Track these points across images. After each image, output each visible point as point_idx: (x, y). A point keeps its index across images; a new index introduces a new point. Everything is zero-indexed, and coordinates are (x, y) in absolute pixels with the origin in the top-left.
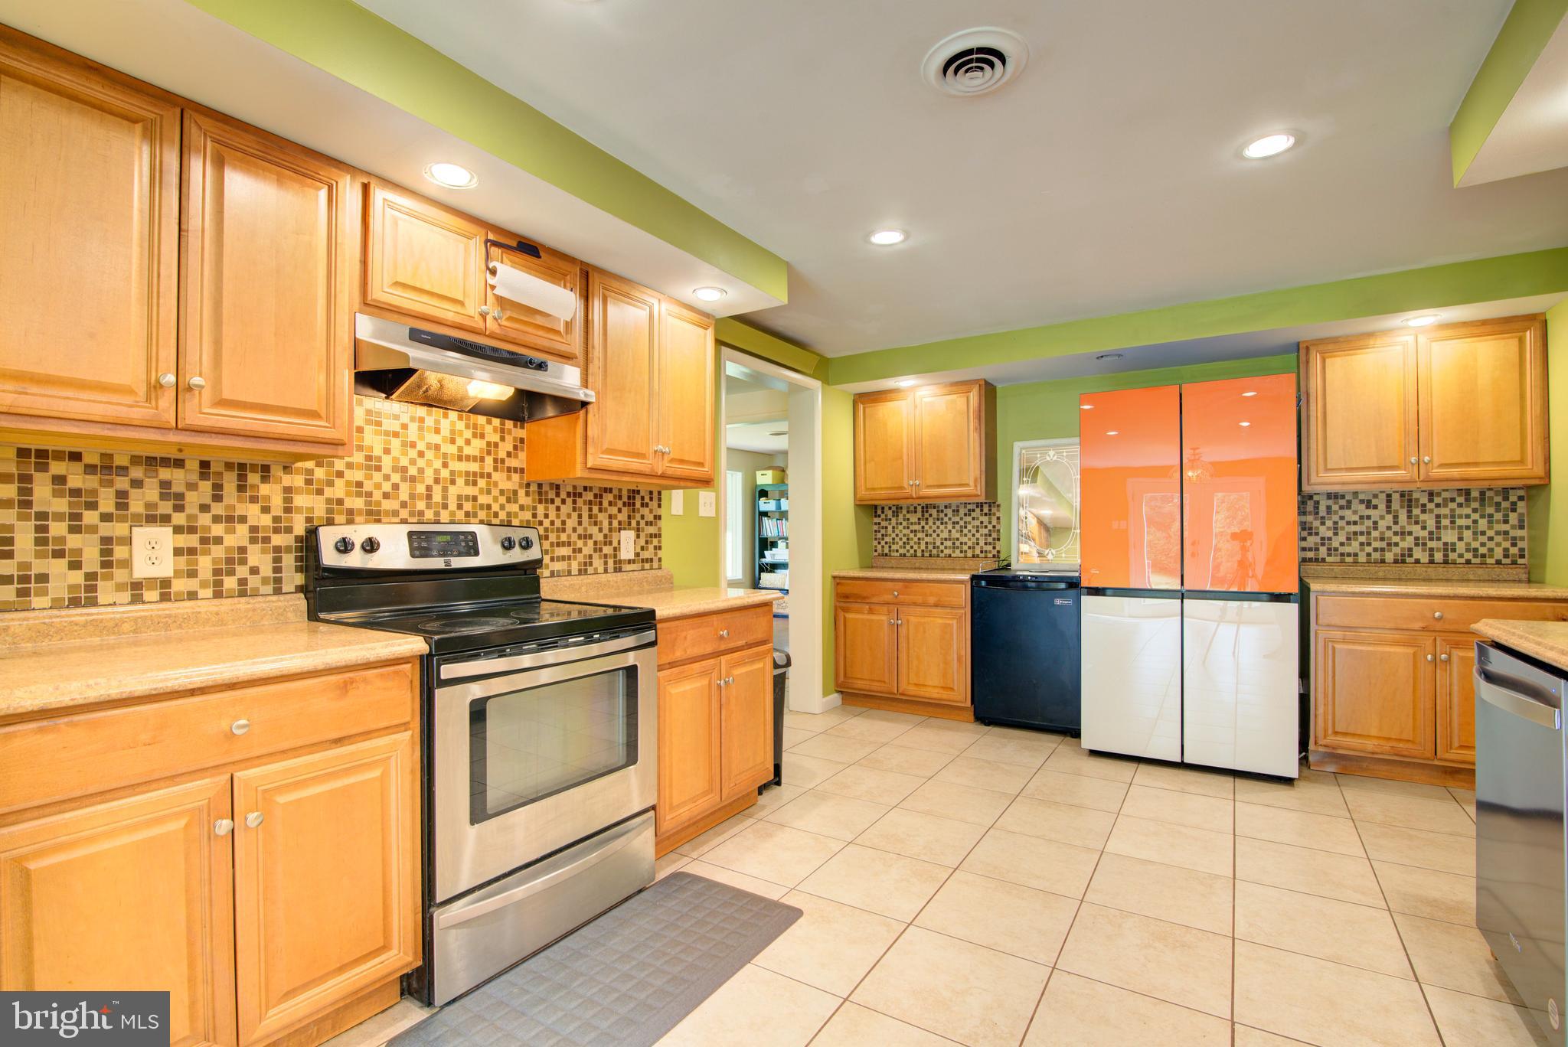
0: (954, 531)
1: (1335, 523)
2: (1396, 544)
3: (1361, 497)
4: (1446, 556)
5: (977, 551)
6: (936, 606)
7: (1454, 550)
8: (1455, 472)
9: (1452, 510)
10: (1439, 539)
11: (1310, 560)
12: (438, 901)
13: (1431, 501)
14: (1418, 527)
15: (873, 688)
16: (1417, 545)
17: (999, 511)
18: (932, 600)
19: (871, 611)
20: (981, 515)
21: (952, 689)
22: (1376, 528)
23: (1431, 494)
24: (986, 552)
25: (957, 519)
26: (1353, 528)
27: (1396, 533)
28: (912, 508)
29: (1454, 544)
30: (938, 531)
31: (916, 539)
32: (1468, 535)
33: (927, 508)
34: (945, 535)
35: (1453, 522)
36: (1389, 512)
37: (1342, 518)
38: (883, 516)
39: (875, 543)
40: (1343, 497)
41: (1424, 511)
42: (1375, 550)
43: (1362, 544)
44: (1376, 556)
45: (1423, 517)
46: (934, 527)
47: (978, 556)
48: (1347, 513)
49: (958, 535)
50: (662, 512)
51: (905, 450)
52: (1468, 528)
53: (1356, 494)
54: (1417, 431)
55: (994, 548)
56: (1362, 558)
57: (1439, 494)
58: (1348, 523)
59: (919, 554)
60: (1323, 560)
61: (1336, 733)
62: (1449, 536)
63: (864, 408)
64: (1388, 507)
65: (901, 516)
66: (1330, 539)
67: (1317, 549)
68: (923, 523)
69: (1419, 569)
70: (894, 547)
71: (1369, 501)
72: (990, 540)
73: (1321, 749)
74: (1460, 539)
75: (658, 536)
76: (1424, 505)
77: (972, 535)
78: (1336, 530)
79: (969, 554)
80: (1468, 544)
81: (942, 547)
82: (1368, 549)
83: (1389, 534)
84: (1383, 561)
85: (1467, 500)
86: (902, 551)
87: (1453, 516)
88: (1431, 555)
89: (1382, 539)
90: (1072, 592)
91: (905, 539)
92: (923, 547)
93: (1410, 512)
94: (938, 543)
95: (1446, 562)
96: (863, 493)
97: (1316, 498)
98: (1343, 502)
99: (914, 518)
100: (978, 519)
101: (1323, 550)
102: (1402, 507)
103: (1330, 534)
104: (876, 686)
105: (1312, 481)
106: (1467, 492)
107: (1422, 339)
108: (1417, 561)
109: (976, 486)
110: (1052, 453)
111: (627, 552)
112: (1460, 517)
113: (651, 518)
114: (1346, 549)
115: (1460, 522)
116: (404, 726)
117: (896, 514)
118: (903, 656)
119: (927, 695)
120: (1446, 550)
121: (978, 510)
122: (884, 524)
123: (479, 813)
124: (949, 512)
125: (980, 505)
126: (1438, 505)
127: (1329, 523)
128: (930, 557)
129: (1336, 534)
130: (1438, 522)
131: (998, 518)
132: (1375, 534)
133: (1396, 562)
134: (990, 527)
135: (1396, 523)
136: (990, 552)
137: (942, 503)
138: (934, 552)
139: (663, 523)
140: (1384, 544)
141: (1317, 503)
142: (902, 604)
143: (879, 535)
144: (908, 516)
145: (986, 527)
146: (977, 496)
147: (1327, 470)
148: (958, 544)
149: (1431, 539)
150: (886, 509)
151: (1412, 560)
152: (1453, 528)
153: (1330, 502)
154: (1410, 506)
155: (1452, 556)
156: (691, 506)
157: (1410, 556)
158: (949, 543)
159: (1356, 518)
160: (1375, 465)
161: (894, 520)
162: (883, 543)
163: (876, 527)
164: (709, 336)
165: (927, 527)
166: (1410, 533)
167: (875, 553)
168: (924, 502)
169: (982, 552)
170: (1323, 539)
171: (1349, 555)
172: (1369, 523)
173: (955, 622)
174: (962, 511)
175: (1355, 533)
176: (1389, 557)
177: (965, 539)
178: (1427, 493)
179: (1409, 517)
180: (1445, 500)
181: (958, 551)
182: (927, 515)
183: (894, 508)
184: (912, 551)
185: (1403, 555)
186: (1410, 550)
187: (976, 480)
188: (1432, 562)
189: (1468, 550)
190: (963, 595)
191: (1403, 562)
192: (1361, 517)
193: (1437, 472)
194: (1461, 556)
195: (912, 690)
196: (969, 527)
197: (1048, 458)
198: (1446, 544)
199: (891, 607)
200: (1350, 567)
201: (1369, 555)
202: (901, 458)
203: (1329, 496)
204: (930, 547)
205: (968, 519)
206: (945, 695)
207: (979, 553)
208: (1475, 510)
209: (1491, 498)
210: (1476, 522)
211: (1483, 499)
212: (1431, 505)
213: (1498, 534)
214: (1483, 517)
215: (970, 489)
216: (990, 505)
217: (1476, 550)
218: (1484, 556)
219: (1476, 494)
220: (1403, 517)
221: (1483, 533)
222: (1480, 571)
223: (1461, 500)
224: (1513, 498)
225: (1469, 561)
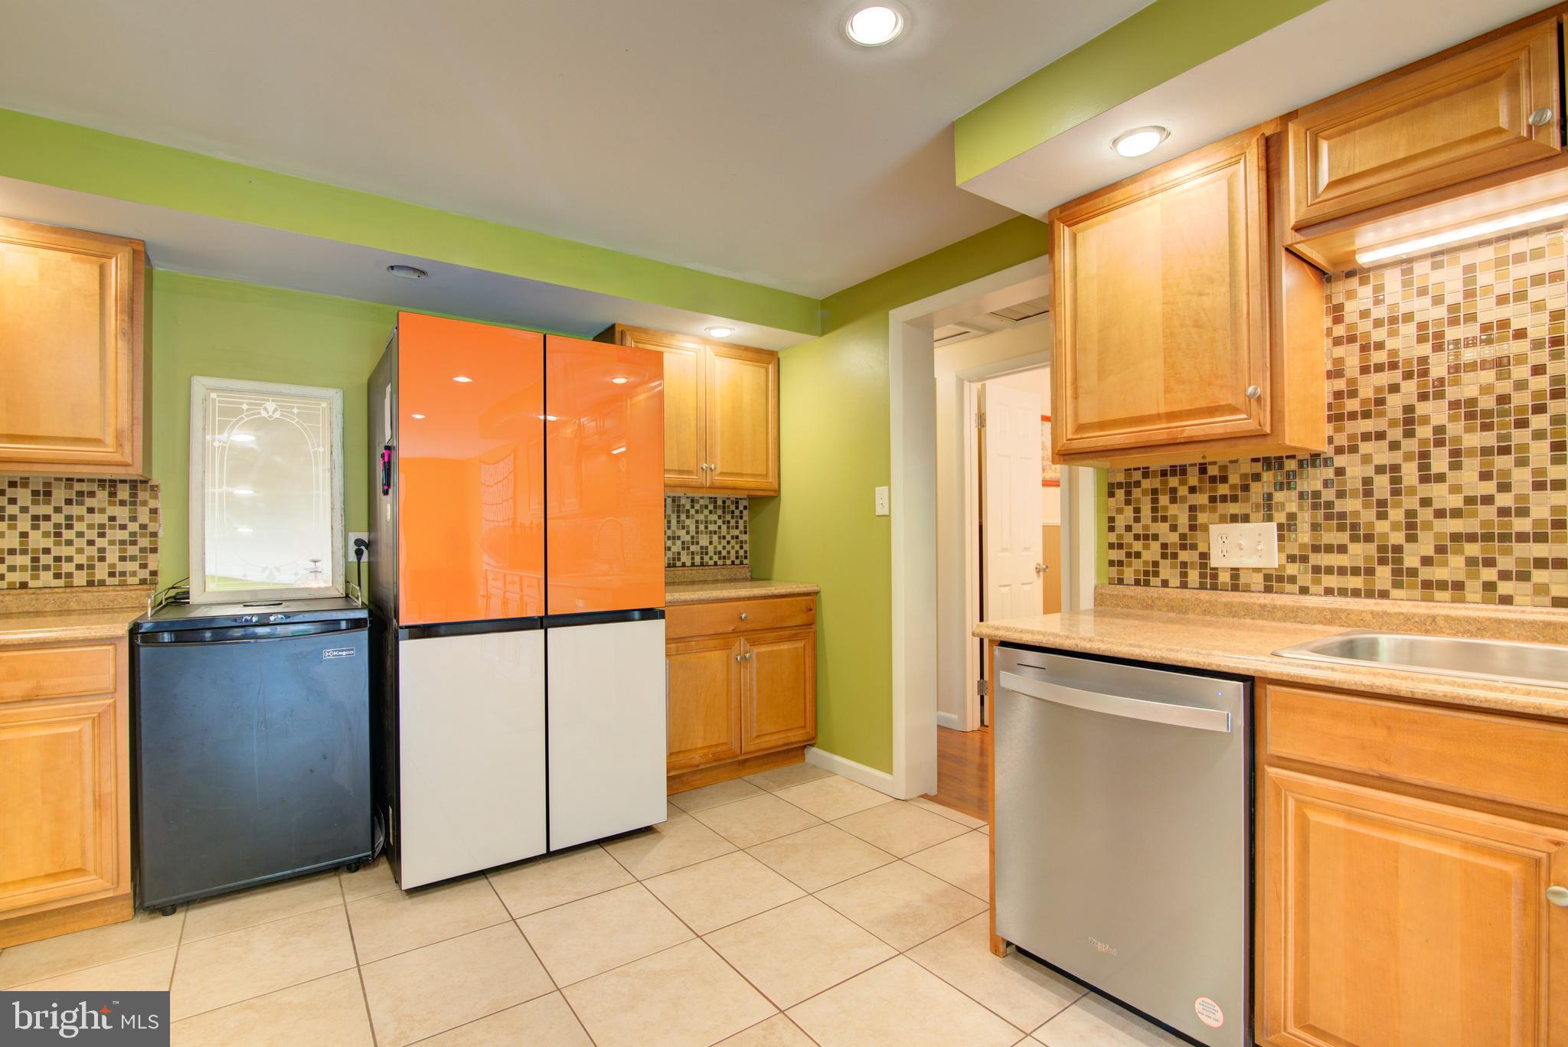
0: (34, 534)
4: (702, 558)
5: (101, 572)
7: (707, 553)
8: (729, 481)
9: (706, 517)
10: (698, 543)
13: (692, 507)
14: (684, 532)
16: (683, 549)
17: (156, 497)
20: (112, 503)
21: (79, 872)
23: (693, 501)
24: (123, 574)
25: (44, 510)
27: (669, 538)
29: (707, 548)
32: (715, 538)
35: (706, 527)
41: (688, 517)
45: (687, 522)
47: (102, 583)
49: (47, 543)
52: (715, 533)
54: (706, 439)
55: (144, 566)
57: (697, 501)
62: (704, 541)
69: (686, 572)
72: (132, 550)
74: (711, 543)
76: (688, 511)
77: (85, 542)
79: (79, 580)
80: (715, 548)
85: (715, 507)
88: (693, 559)
93: (678, 517)
95: (702, 565)
100: (102, 511)
102: (673, 512)
106: (714, 500)
108: (684, 564)
109: (120, 445)
110: (271, 406)
112: (711, 522)
115: (710, 527)
120: (702, 553)
121: (103, 495)
124: (22, 493)
125: (111, 485)
126: (697, 512)
130: (697, 527)
131: (154, 511)
134: (133, 527)
136: (134, 574)
145: (123, 527)
146: (126, 465)
148: (47, 559)
149: (692, 543)
152: (706, 533)
154: (678, 512)
155: (706, 558)
157: (679, 559)
158: (20, 560)
160: (676, 468)
166: (679, 538)
169: (112, 574)
174: (59, 494)
177: (66, 551)
178: (689, 500)
179: (678, 522)
181: (47, 575)
185: (674, 559)
186: (679, 553)
187: (119, 436)
188: (693, 565)
189: (715, 553)
190: (102, 667)
191: (674, 566)
193: (718, 480)
194: (711, 558)
196: (79, 526)
197: (264, 414)
198: (702, 548)
205: (77, 510)
207: (105, 576)
208: (720, 517)
209: (729, 507)
210: (720, 527)
211: (724, 507)
212: (692, 512)
213: (732, 537)
214: (724, 523)
215: (107, 451)
216: (134, 485)
217: (720, 552)
218: (724, 558)
219: (720, 503)
220: (674, 522)
221: (724, 537)
222: (725, 572)
223: (711, 507)
224: (741, 508)
225: (716, 564)
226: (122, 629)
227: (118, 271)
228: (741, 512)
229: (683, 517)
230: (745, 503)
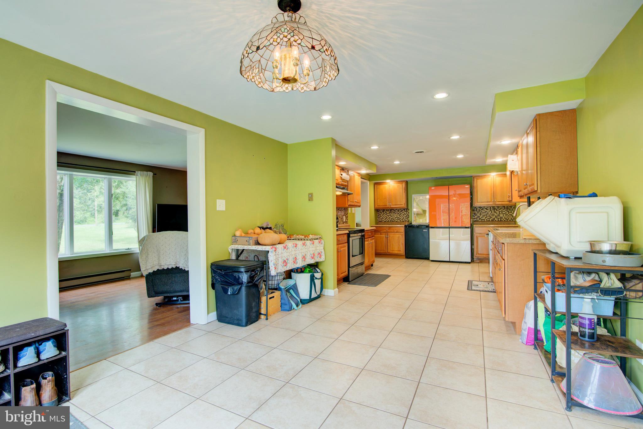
0: (398, 215)
1: (480, 213)
2: (492, 217)
3: (485, 207)
5: (404, 220)
6: (397, 232)
8: (500, 203)
9: (502, 210)
10: (499, 216)
11: (475, 221)
12: (350, 266)
13: (498, 208)
14: (496, 214)
15: (382, 252)
16: (496, 217)
17: (409, 210)
18: (396, 231)
19: (381, 234)
20: (405, 212)
21: (400, 251)
22: (488, 214)
25: (399, 213)
26: (484, 214)
27: (492, 215)
28: (387, 210)
29: (502, 217)
30: (394, 216)
31: (388, 218)
32: (505, 215)
33: (391, 210)
34: (396, 216)
35: (502, 213)
36: (490, 211)
37: (482, 212)
38: (380, 212)
39: (378, 218)
40: (482, 208)
41: (497, 210)
42: (488, 218)
43: (485, 217)
44: (488, 220)
45: (497, 212)
46: (393, 215)
48: (483, 211)
49: (399, 216)
50: (348, 212)
51: (387, 197)
52: (505, 214)
53: (484, 207)
54: (494, 195)
56: (485, 220)
57: (499, 207)
58: (483, 213)
59: (389, 221)
60: (478, 221)
61: (478, 254)
62: (501, 215)
63: (377, 186)
64: (490, 209)
65: (385, 212)
66: (479, 216)
67: (477, 219)
68: (390, 214)
69: (496, 222)
70: (383, 219)
71: (487, 208)
72: (407, 217)
73: (476, 257)
74: (503, 216)
75: (347, 217)
76: (497, 209)
77: (403, 216)
78: (480, 214)
79: (402, 221)
80: (505, 217)
81: (395, 219)
82: (487, 218)
83: (490, 215)
84: (489, 221)
85: (504, 208)
86: (385, 220)
87: (502, 211)
88: (498, 219)
89: (489, 216)
90: (427, 228)
91: (386, 218)
92: (390, 219)
93: (494, 211)
94: (394, 218)
95: (501, 221)
96: (376, 206)
97: (477, 208)
98: (482, 209)
99: (388, 212)
101: (478, 218)
102: (493, 210)
103: (479, 215)
104: (382, 251)
105: (475, 204)
106: (504, 207)
107: (495, 177)
108: (496, 221)
110: (421, 197)
111: (344, 221)
112: (503, 211)
113: (347, 214)
114: (483, 218)
115: (503, 213)
116: (346, 243)
117: (383, 211)
118: (389, 244)
119: (395, 253)
121: (404, 210)
122: (380, 214)
123: (353, 256)
124: (397, 211)
125: (404, 209)
126: (499, 209)
127: (479, 213)
128: (392, 222)
129: (480, 215)
130: (499, 213)
131: (409, 212)
132: (488, 215)
133: (492, 221)
134: (407, 214)
135: (492, 213)
136: (407, 220)
137: (395, 209)
138: (393, 220)
139: (348, 214)
140: (489, 217)
141: (477, 209)
142: (389, 232)
143: (379, 217)
144: (386, 212)
146: (405, 207)
147: (477, 202)
148: (399, 218)
149: (498, 216)
150: (381, 210)
151: (495, 220)
153: (479, 209)
154: (494, 209)
155: (502, 219)
156: (351, 211)
157: (494, 219)
158: (397, 218)
159: (484, 212)
160: (486, 201)
161: (383, 213)
162: (380, 218)
163: (378, 215)
164: (360, 177)
165: (391, 215)
166: (494, 215)
167: (378, 221)
168: (391, 209)
170: (478, 216)
171: (483, 220)
172: (487, 213)
173: (401, 236)
174: (400, 211)
175: (484, 215)
176: (491, 220)
177: (401, 217)
179: (494, 212)
180: (501, 208)
181: (399, 220)
182: (391, 212)
183: (383, 210)
184: (387, 220)
186: (494, 218)
187: (404, 204)
188: (498, 221)
189: (505, 218)
190: (403, 230)
191: (493, 221)
192: (485, 212)
193: (497, 203)
194: (503, 219)
195: (391, 252)
196: (402, 214)
197: (420, 199)
199: (386, 233)
200: (483, 222)
201: (487, 219)
202: (386, 198)
203: (479, 207)
204: (392, 219)
205: (401, 212)
206: (399, 252)
208: (506, 210)
209: (509, 208)
210: (506, 212)
211: (507, 208)
212: (498, 209)
213: (510, 215)
214: (507, 211)
215: (403, 206)
216: (407, 209)
217: (506, 218)
218: (507, 219)
219: (506, 207)
220: (493, 212)
221: (507, 215)
222: (506, 222)
223: (503, 208)
224: (512, 208)
225: (505, 220)
226: (404, 226)
227: (404, 184)
228: (513, 209)
229: (495, 210)
230: (514, 207)
